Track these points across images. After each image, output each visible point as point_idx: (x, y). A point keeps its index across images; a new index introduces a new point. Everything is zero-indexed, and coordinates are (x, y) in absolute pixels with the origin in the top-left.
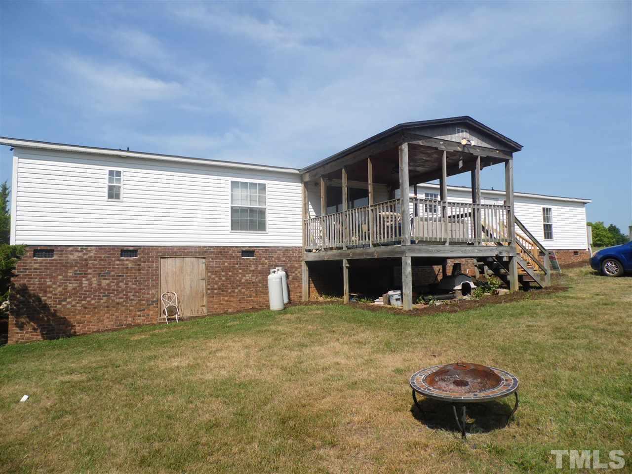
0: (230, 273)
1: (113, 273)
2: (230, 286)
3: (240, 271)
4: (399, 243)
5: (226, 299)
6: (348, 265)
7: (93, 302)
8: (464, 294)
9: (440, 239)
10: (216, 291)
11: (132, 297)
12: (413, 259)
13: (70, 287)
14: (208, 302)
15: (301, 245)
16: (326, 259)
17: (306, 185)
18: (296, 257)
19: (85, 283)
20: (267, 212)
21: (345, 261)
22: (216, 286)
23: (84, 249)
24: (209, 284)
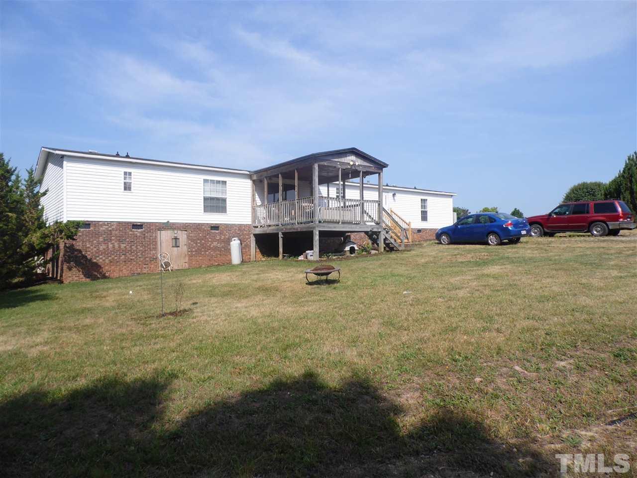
0: (203, 241)
1: (128, 240)
2: (203, 249)
3: (210, 240)
4: (312, 222)
5: (201, 258)
6: (282, 236)
7: (116, 258)
8: (351, 253)
9: (336, 220)
10: (194, 253)
11: (140, 256)
12: (320, 232)
13: (101, 248)
14: (189, 260)
15: (250, 223)
16: (268, 232)
17: (254, 181)
18: (246, 231)
19: (110, 246)
20: (227, 200)
21: (280, 233)
22: (194, 250)
23: (109, 223)
24: (190, 248)
